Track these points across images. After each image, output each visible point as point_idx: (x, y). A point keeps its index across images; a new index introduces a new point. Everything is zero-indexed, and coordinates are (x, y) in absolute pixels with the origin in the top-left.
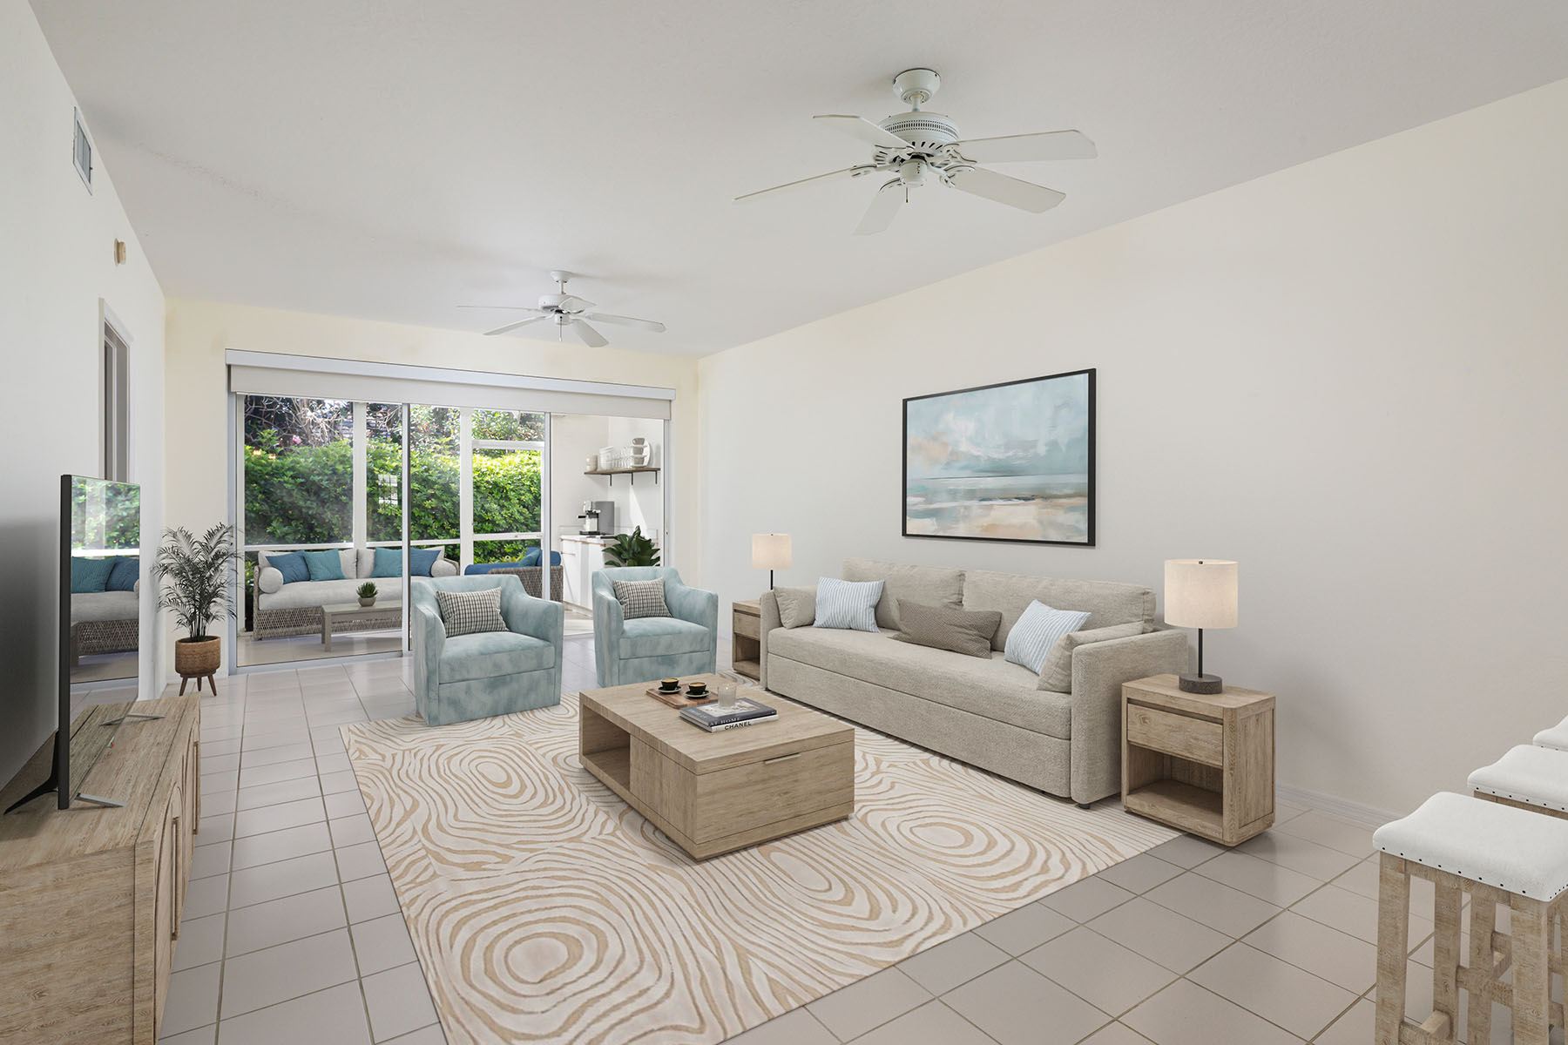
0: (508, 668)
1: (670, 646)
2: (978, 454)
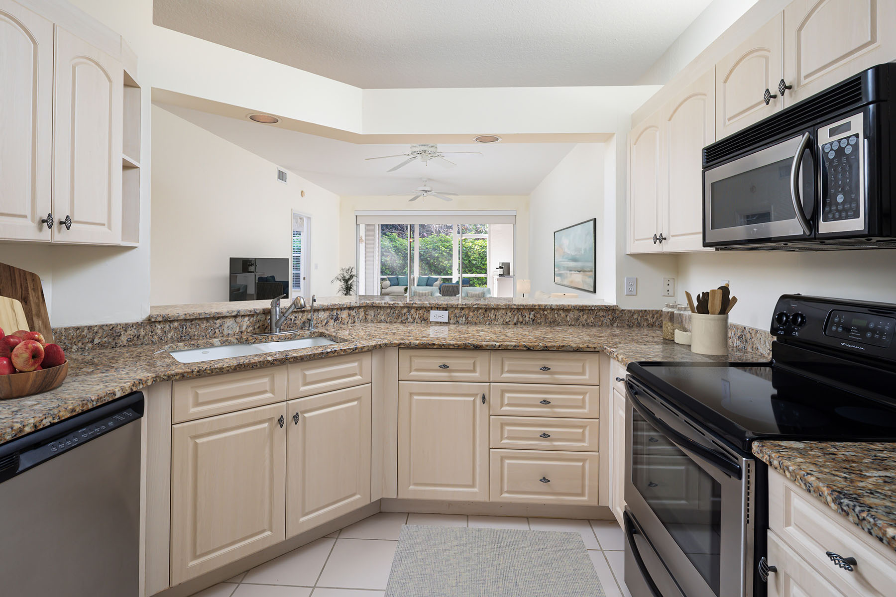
2: (569, 253)
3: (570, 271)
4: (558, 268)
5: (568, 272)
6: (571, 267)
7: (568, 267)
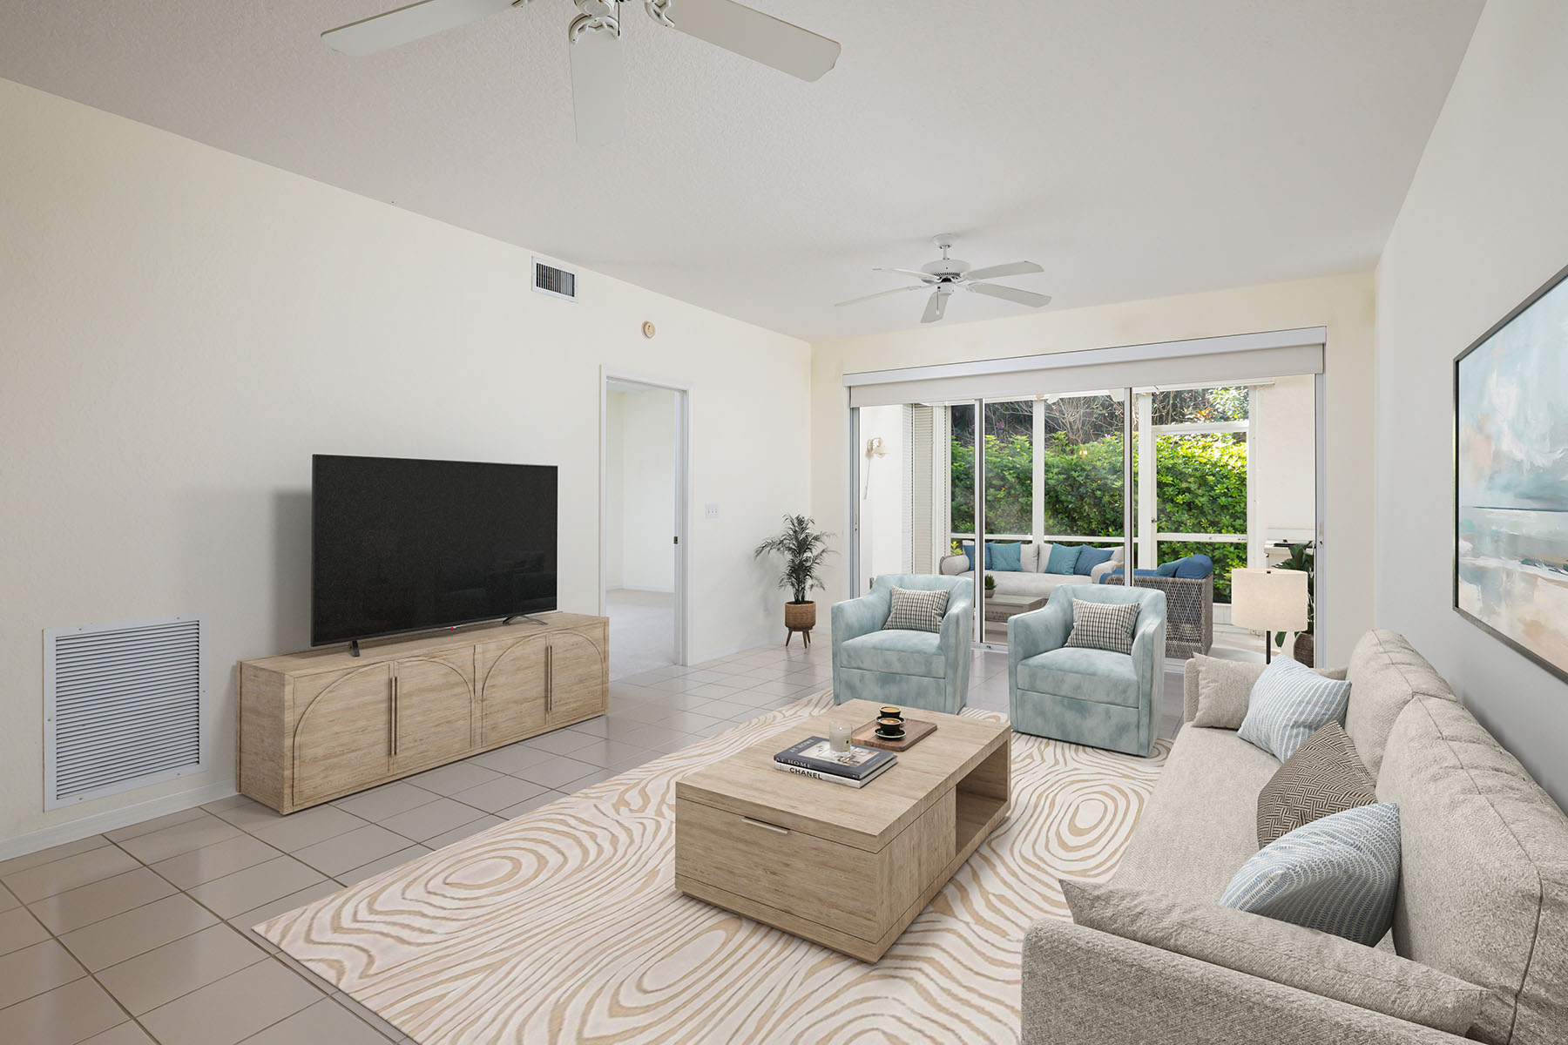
0: (897, 667)
1: (1078, 688)
2: (1519, 456)
3: (1527, 561)
4: (1470, 539)
5: (1515, 565)
6: (1529, 539)
7: (1513, 539)
